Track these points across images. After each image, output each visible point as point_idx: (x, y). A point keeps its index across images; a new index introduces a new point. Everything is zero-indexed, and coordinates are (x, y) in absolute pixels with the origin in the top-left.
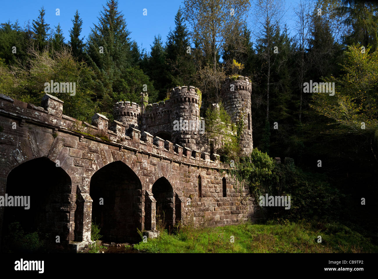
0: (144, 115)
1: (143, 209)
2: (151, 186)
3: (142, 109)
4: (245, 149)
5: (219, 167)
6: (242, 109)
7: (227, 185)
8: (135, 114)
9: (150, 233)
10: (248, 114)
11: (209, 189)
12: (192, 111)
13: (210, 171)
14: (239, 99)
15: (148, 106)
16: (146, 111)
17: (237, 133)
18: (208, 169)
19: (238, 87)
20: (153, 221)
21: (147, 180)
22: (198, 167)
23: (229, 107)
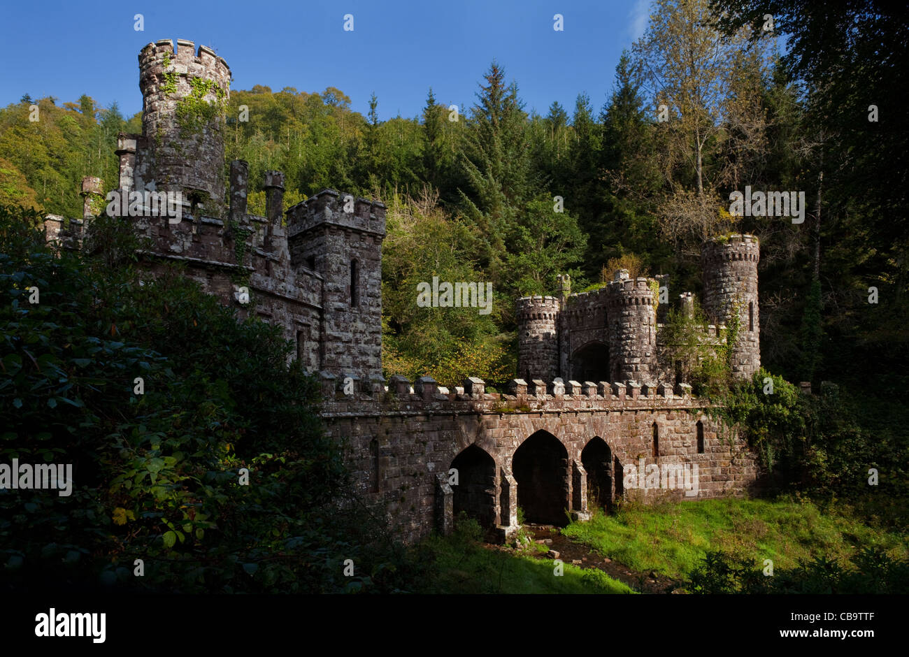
0: (565, 312)
1: (570, 484)
2: (580, 453)
3: (561, 303)
4: (741, 368)
5: (689, 405)
6: (738, 296)
7: (705, 433)
8: (550, 315)
9: (580, 514)
10: (748, 302)
11: (671, 442)
12: (641, 319)
13: (674, 413)
14: (731, 279)
15: (570, 298)
16: (568, 305)
17: (728, 340)
18: (669, 410)
19: (730, 257)
20: (584, 499)
21: (575, 445)
22: (652, 411)
23: (712, 292)
